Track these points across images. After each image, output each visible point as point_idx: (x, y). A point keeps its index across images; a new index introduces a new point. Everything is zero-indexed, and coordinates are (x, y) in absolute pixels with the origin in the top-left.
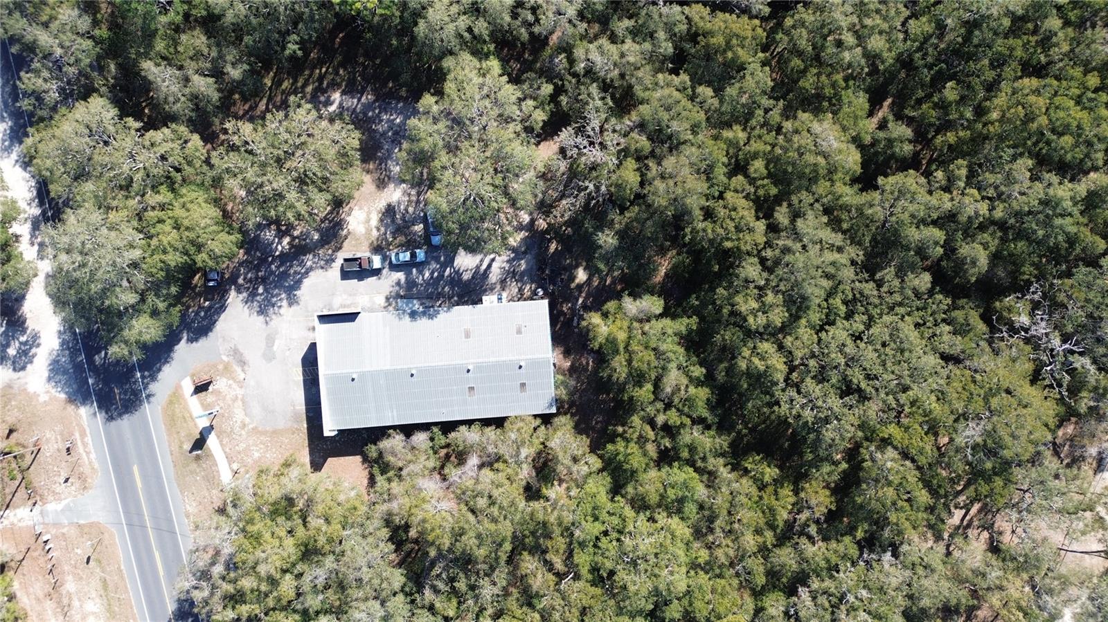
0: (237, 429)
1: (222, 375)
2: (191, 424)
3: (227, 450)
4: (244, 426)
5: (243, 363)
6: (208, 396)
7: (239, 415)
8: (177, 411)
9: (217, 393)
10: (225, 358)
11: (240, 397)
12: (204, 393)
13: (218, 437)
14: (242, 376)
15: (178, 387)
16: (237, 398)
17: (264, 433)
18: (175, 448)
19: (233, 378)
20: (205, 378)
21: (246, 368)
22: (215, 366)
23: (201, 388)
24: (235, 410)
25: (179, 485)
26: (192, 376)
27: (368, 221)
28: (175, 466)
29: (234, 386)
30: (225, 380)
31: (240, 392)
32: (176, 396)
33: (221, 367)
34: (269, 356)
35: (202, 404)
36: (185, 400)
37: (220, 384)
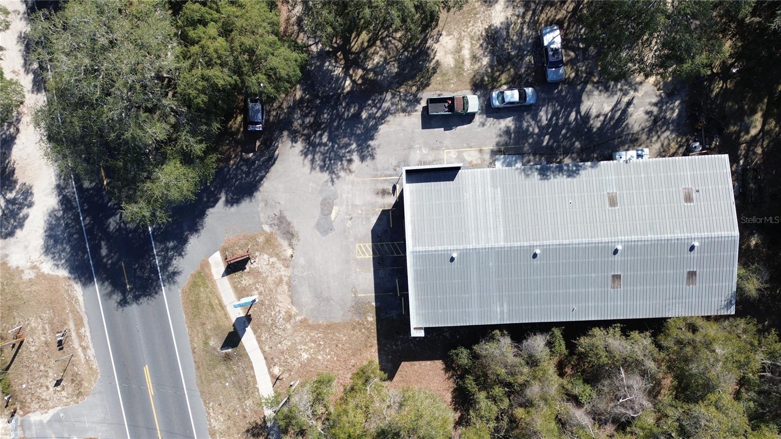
0: (280, 322)
1: (262, 250)
2: (220, 314)
3: (267, 349)
4: (289, 317)
5: (290, 235)
6: (244, 279)
7: (283, 303)
8: (203, 295)
9: (256, 273)
10: (267, 228)
11: (285, 279)
12: (238, 274)
13: (255, 332)
14: (289, 252)
15: (205, 265)
16: (281, 280)
17: (315, 327)
18: (198, 344)
19: (277, 255)
20: (240, 254)
21: (294, 242)
22: (254, 238)
23: (235, 267)
24: (279, 297)
25: (202, 393)
26: (224, 251)
27: (458, 50)
28: (198, 368)
29: (279, 265)
30: (266, 257)
31: (285, 273)
32: (202, 276)
33: (261, 239)
34: (325, 227)
35: (235, 288)
36: (213, 282)
37: (260, 262)
